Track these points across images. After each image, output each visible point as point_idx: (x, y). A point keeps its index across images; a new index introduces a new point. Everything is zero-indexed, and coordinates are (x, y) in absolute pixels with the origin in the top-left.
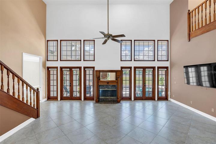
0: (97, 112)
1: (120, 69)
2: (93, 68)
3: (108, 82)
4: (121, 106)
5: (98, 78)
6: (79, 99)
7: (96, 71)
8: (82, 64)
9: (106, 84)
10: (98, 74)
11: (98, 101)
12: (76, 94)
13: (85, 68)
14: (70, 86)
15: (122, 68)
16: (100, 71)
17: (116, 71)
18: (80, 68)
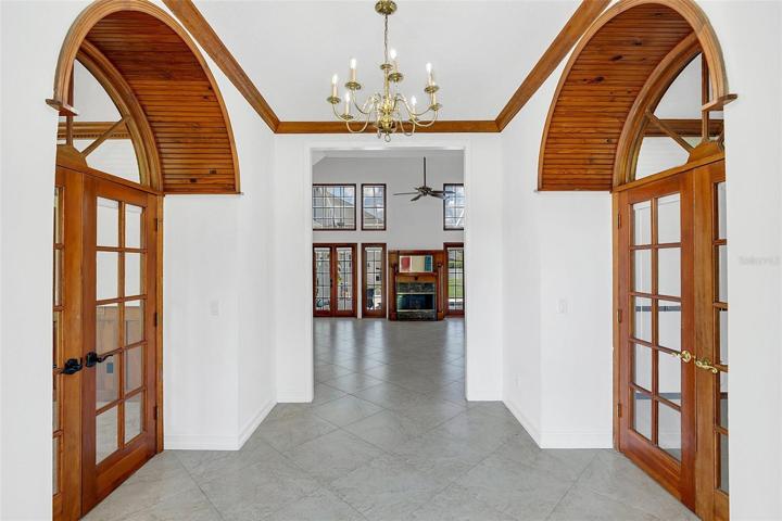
0: (391, 342)
1: (442, 248)
2: (384, 245)
3: (417, 276)
4: (446, 326)
5: (395, 266)
6: (352, 314)
7: (390, 253)
8: (358, 238)
9: (412, 280)
10: (394, 260)
11: (395, 317)
12: (344, 305)
13: (364, 245)
14: (331, 286)
15: (447, 245)
16: (398, 253)
17: (434, 253)
18: (353, 246)
